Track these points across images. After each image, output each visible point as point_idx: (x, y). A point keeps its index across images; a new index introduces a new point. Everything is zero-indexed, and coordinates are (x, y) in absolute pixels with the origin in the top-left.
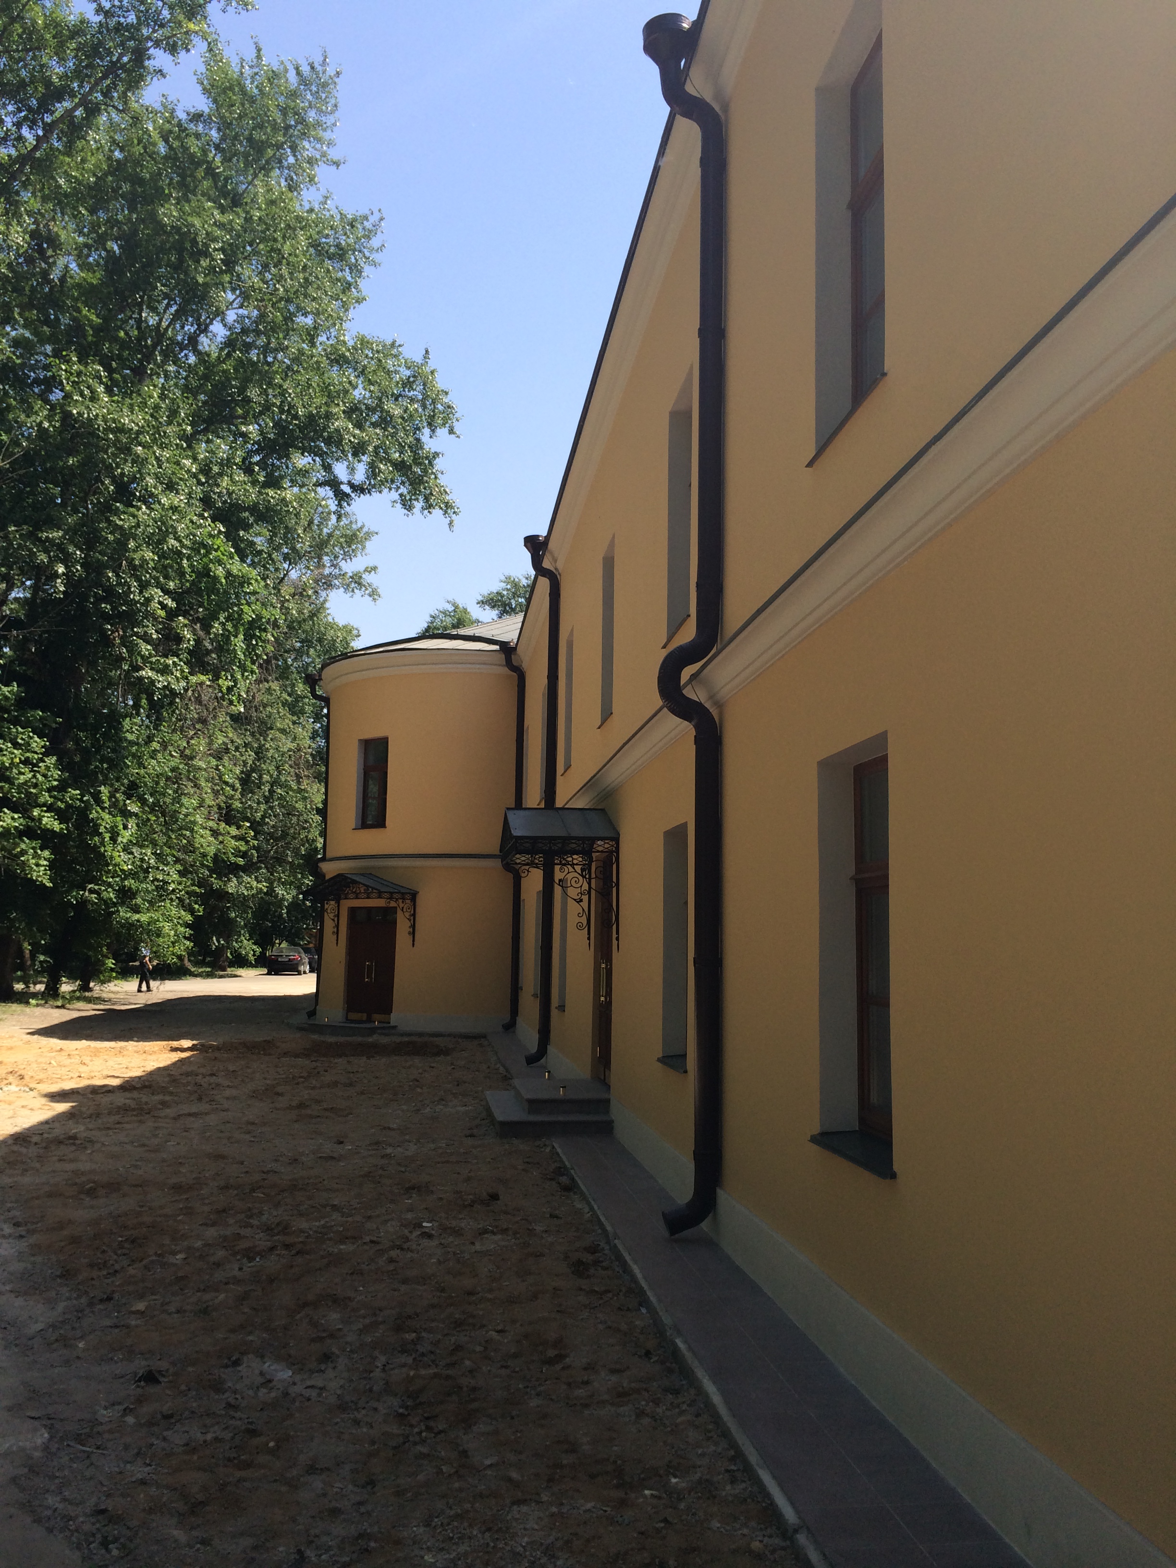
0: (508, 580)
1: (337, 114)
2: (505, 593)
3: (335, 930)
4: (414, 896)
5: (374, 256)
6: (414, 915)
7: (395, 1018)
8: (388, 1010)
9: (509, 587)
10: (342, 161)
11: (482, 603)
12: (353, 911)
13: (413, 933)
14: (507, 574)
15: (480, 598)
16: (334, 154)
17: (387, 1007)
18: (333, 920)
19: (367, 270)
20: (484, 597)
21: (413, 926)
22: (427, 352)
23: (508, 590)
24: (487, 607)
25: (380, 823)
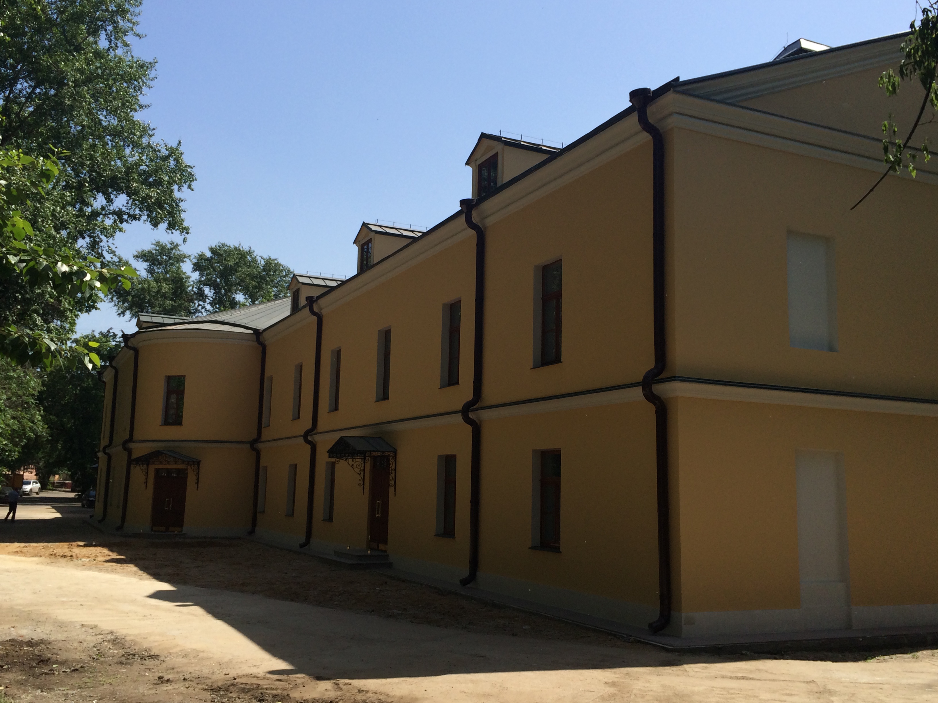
0: (158, 244)
1: (140, 8)
2: (154, 252)
3: (145, 481)
4: (199, 463)
5: (149, 83)
6: (198, 473)
7: (186, 529)
8: (181, 525)
9: (157, 248)
10: (144, 35)
11: (136, 257)
12: (157, 471)
13: (197, 483)
14: (157, 240)
15: (136, 253)
16: (138, 29)
17: (180, 524)
18: (145, 475)
19: (145, 89)
20: (139, 253)
21: (198, 479)
22: (180, 142)
23: (156, 250)
24: (140, 260)
25: (178, 421)
